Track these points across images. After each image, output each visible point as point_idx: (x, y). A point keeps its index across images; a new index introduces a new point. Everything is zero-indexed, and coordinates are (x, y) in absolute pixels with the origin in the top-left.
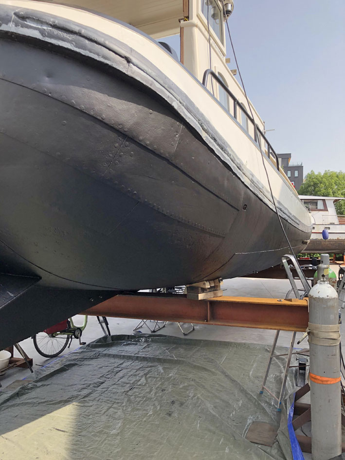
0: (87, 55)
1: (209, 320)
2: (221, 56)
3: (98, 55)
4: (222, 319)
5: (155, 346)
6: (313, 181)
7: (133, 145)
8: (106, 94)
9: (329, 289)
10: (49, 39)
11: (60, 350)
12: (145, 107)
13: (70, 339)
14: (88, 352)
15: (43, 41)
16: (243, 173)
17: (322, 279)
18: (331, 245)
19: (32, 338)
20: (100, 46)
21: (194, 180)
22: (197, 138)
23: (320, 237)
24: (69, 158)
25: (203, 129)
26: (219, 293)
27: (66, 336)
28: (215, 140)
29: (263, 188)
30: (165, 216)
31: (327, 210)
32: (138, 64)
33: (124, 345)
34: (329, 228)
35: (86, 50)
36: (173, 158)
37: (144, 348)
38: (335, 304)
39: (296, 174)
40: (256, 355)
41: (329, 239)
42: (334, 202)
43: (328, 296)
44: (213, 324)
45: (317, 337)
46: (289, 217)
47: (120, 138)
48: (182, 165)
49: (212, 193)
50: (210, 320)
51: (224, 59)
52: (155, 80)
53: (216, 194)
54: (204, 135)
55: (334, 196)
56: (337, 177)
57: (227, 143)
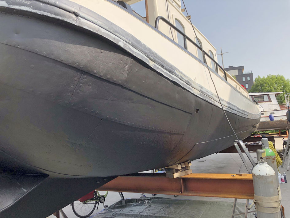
0: (42, 14)
1: (182, 192)
2: (178, 8)
3: (51, 13)
4: (193, 190)
5: (154, 206)
6: (260, 83)
7: (90, 78)
8: (63, 41)
9: (268, 168)
10: (13, 6)
11: (90, 212)
12: (96, 48)
13: (97, 204)
14: (109, 212)
15: (9, 8)
16: (192, 87)
17: (261, 161)
18: (277, 124)
19: (71, 205)
20: (52, 6)
21: (147, 97)
22: (145, 67)
23: (268, 119)
24: (40, 92)
25: (151, 59)
26: (189, 172)
27: (94, 202)
28: (162, 66)
29: (212, 95)
30: (127, 126)
31: (271, 101)
32: (84, 17)
33: (133, 206)
34: (274, 113)
35: (41, 10)
36: (125, 83)
37: (147, 208)
38: (274, 180)
39: (249, 79)
40: (225, 211)
41: (274, 120)
42: (275, 96)
43: (266, 174)
44: (186, 195)
45: (262, 207)
46: (238, 111)
47: (78, 73)
48: (134, 88)
49: (165, 104)
50: (184, 191)
51: (180, 10)
52: (100, 27)
53: (169, 105)
54: (151, 64)
55: (275, 92)
56: (276, 78)
57: (174, 67)
